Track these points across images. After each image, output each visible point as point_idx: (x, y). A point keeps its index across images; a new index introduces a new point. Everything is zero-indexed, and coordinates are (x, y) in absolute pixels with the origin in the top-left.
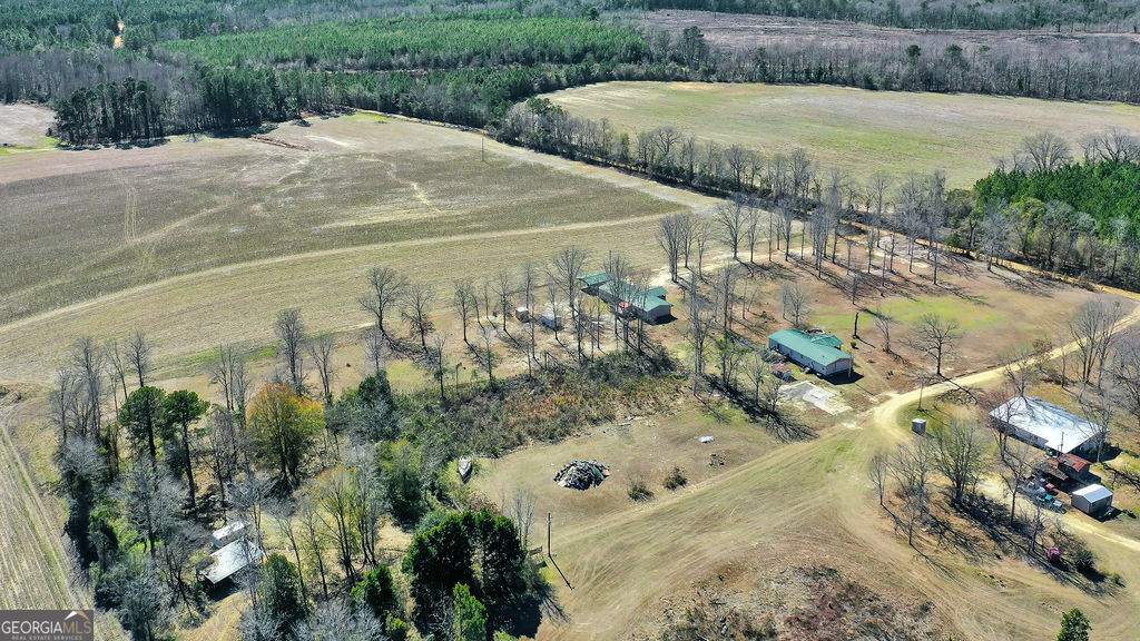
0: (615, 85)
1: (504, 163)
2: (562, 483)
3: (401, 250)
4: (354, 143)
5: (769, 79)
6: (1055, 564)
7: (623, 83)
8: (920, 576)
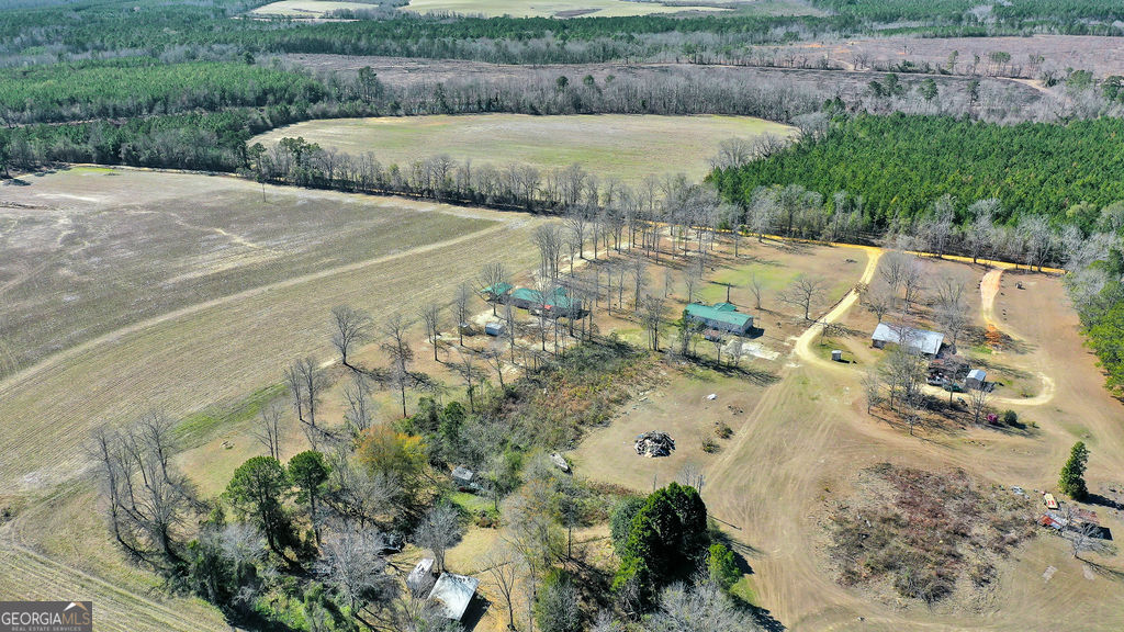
0: (316, 123)
1: (288, 202)
2: (648, 454)
3: (279, 291)
4: (103, 197)
5: (449, 111)
6: (995, 424)
7: (321, 121)
8: (935, 453)
